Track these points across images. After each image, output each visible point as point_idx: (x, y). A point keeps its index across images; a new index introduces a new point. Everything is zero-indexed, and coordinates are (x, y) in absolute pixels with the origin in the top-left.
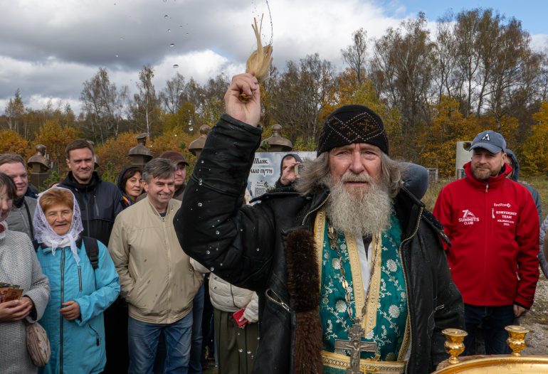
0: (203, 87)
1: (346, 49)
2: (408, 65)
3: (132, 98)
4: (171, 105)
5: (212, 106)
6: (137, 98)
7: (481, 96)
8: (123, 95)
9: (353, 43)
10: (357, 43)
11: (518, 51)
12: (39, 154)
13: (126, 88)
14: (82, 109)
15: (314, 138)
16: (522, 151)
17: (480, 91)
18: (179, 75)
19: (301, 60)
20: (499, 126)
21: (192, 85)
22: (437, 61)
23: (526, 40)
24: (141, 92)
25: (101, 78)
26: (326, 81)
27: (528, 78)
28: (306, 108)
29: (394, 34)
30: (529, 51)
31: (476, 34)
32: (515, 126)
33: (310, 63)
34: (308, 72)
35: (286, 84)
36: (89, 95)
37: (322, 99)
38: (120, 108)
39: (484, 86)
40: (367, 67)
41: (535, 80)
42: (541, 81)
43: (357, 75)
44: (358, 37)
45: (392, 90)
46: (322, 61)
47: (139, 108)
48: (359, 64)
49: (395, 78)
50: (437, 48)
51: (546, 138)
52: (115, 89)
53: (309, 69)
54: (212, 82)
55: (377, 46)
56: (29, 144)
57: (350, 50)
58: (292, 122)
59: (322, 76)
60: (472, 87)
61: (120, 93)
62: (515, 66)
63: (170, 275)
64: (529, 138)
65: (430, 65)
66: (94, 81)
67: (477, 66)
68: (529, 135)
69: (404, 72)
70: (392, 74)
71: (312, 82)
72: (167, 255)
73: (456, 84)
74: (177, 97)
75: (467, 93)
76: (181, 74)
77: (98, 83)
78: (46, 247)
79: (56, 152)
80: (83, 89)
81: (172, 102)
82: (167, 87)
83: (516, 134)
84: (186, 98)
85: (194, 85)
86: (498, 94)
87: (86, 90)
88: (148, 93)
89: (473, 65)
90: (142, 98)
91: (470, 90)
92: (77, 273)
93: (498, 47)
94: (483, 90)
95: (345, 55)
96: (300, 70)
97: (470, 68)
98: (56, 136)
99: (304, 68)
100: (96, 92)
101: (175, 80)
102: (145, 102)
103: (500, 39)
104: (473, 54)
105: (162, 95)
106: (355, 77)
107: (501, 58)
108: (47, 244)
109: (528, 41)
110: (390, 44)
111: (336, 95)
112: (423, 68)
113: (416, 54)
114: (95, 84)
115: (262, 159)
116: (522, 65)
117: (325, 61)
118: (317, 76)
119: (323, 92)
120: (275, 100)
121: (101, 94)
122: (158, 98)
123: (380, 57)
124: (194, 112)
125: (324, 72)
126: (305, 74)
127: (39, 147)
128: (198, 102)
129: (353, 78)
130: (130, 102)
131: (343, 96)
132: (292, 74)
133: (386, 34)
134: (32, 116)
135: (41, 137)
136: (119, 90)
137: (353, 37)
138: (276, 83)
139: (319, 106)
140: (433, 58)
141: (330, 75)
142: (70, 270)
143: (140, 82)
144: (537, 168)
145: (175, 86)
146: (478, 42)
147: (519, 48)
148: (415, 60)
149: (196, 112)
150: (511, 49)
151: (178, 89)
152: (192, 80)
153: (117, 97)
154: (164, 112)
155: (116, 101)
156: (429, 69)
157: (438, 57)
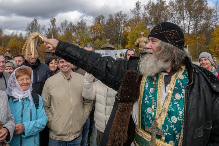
0: (75, 25)
1: (132, 9)
2: (158, 15)
3: (47, 30)
4: (62, 32)
5: (79, 32)
6: (49, 29)
7: (189, 26)
8: (43, 28)
9: (135, 7)
10: (137, 7)
11: (203, 8)
12: (8, 52)
13: (45, 26)
14: (26, 34)
15: (120, 45)
16: (209, 48)
17: (188, 24)
18: (66, 21)
19: (115, 14)
20: (198, 38)
21: (71, 24)
22: (169, 13)
23: (206, 3)
24: (51, 27)
25: (34, 22)
26: (125, 22)
27: (208, 19)
28: (117, 33)
29: (151, 3)
30: (208, 8)
31: (185, 2)
32: (205, 38)
33: (118, 15)
34: (118, 18)
35: (109, 24)
36: (29, 29)
37: (124, 29)
38: (42, 34)
39: (190, 22)
40: (141, 16)
41: (211, 19)
42: (213, 20)
43: (137, 19)
44: (137, 4)
45: (152, 25)
46: (123, 14)
47: (50, 33)
48: (138, 15)
49: (153, 20)
50: (169, 8)
51: (218, 43)
52: (40, 26)
53: (118, 17)
54: (79, 23)
55: (145, 8)
56: (4, 49)
57: (134, 9)
58: (111, 38)
59: (123, 20)
60: (185, 23)
61: (42, 28)
62: (202, 14)
63: (71, 112)
64: (211, 43)
65: (167, 15)
66: (32, 23)
67: (186, 14)
68: (211, 42)
69: (157, 18)
70: (152, 19)
71: (119, 22)
72: (70, 100)
73: (178, 22)
74: (65, 29)
75: (183, 25)
76: (66, 20)
77: (33, 24)
78: (15, 98)
79: (15, 52)
80: (27, 26)
81: (63, 31)
82: (61, 25)
83: (205, 41)
84: (68, 30)
85: (72, 24)
86: (196, 25)
87: (28, 27)
88: (53, 27)
89: (185, 14)
90: (51, 30)
91: (184, 24)
92: (29, 111)
93: (194, 7)
94: (189, 24)
95: (132, 11)
96: (114, 17)
97: (183, 15)
98: (15, 45)
99: (116, 17)
100: (32, 28)
101: (64, 22)
102: (52, 31)
103: (195, 4)
104: (184, 9)
105: (59, 29)
106: (137, 20)
107: (196, 11)
108: (16, 97)
109: (207, 4)
110: (150, 7)
111: (129, 28)
112: (164, 16)
113: (161, 10)
114: (32, 24)
115: (106, 53)
116: (205, 13)
117: (124, 14)
118: (121, 20)
119: (124, 26)
120: (104, 30)
121: (34, 28)
122: (57, 30)
123: (146, 12)
124: (71, 35)
125: (124, 18)
126: (116, 19)
127: (8, 49)
128: (73, 31)
129: (136, 21)
130: (46, 32)
131: (132, 27)
132: (111, 19)
133: (148, 3)
134: (6, 37)
135: (9, 46)
136: (41, 27)
137: (135, 4)
138: (104, 23)
139: (122, 32)
140: (168, 11)
141: (127, 19)
142: (26, 111)
143: (50, 23)
144: (216, 56)
145: (64, 25)
146: (186, 5)
147: (203, 6)
148: (161, 13)
149: (72, 35)
150: (200, 7)
151: (65, 26)
152: (71, 23)
153: (41, 29)
154: (60, 35)
155: (40, 31)
156: (166, 16)
157: (170, 11)
